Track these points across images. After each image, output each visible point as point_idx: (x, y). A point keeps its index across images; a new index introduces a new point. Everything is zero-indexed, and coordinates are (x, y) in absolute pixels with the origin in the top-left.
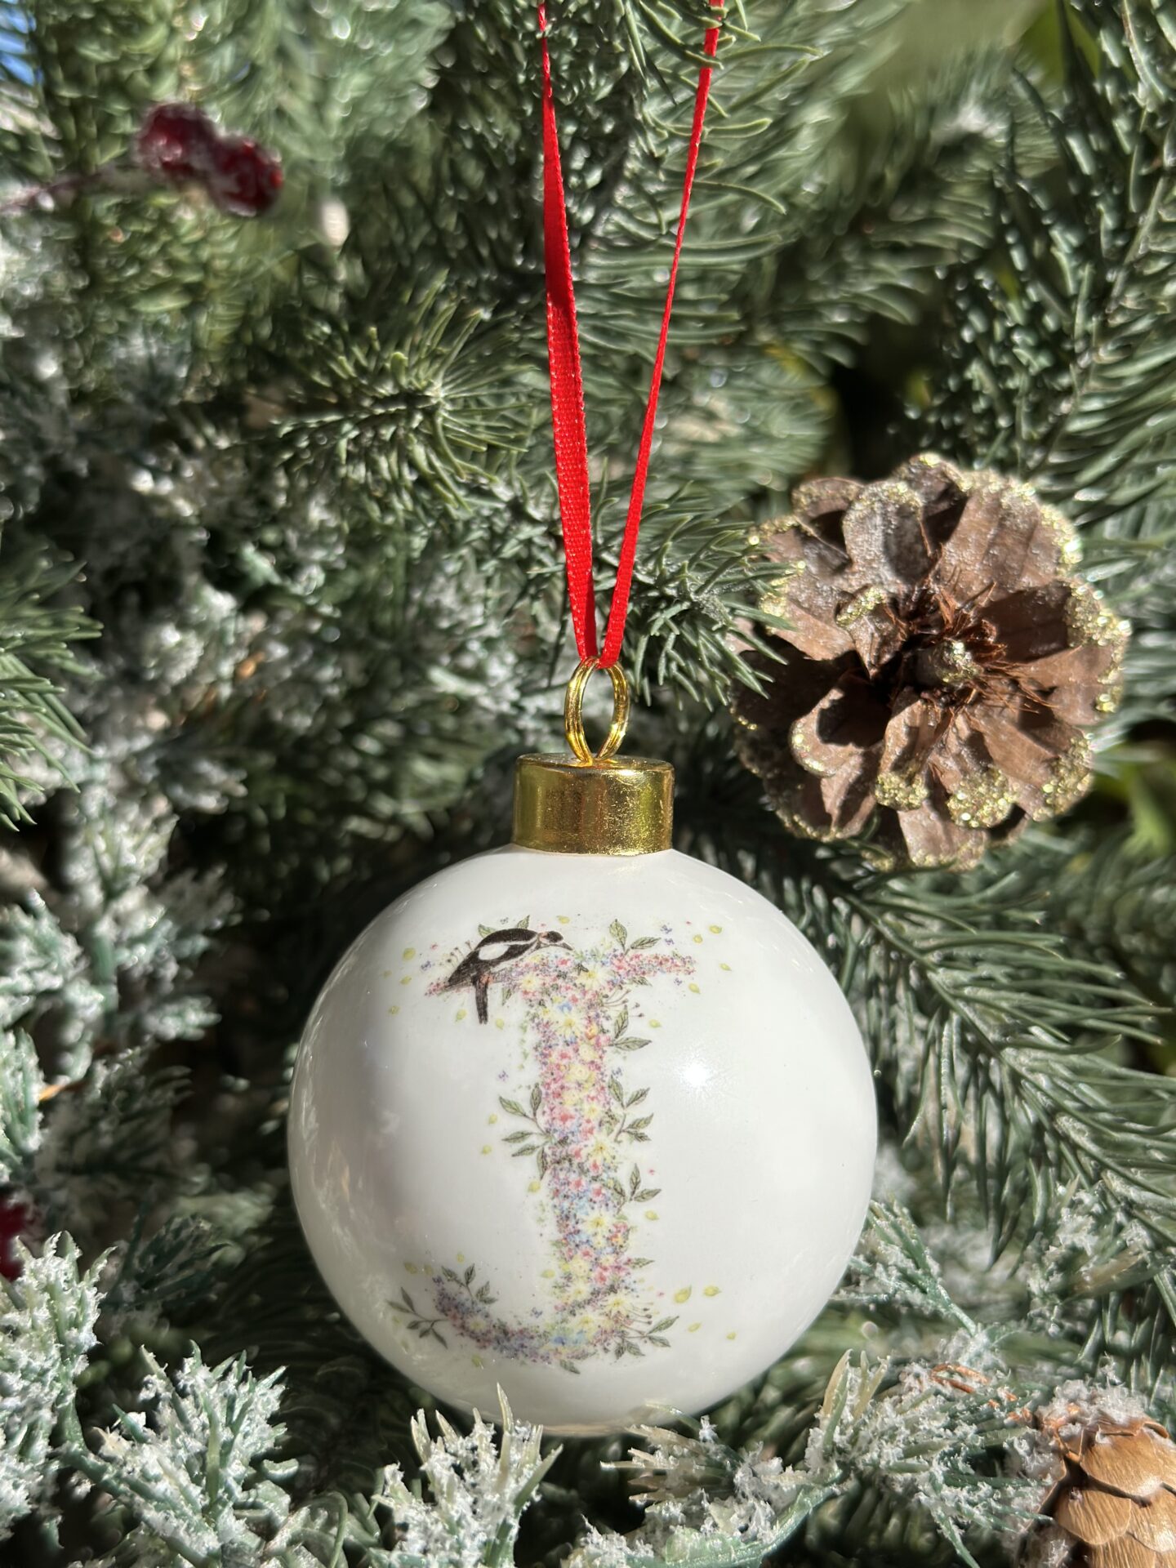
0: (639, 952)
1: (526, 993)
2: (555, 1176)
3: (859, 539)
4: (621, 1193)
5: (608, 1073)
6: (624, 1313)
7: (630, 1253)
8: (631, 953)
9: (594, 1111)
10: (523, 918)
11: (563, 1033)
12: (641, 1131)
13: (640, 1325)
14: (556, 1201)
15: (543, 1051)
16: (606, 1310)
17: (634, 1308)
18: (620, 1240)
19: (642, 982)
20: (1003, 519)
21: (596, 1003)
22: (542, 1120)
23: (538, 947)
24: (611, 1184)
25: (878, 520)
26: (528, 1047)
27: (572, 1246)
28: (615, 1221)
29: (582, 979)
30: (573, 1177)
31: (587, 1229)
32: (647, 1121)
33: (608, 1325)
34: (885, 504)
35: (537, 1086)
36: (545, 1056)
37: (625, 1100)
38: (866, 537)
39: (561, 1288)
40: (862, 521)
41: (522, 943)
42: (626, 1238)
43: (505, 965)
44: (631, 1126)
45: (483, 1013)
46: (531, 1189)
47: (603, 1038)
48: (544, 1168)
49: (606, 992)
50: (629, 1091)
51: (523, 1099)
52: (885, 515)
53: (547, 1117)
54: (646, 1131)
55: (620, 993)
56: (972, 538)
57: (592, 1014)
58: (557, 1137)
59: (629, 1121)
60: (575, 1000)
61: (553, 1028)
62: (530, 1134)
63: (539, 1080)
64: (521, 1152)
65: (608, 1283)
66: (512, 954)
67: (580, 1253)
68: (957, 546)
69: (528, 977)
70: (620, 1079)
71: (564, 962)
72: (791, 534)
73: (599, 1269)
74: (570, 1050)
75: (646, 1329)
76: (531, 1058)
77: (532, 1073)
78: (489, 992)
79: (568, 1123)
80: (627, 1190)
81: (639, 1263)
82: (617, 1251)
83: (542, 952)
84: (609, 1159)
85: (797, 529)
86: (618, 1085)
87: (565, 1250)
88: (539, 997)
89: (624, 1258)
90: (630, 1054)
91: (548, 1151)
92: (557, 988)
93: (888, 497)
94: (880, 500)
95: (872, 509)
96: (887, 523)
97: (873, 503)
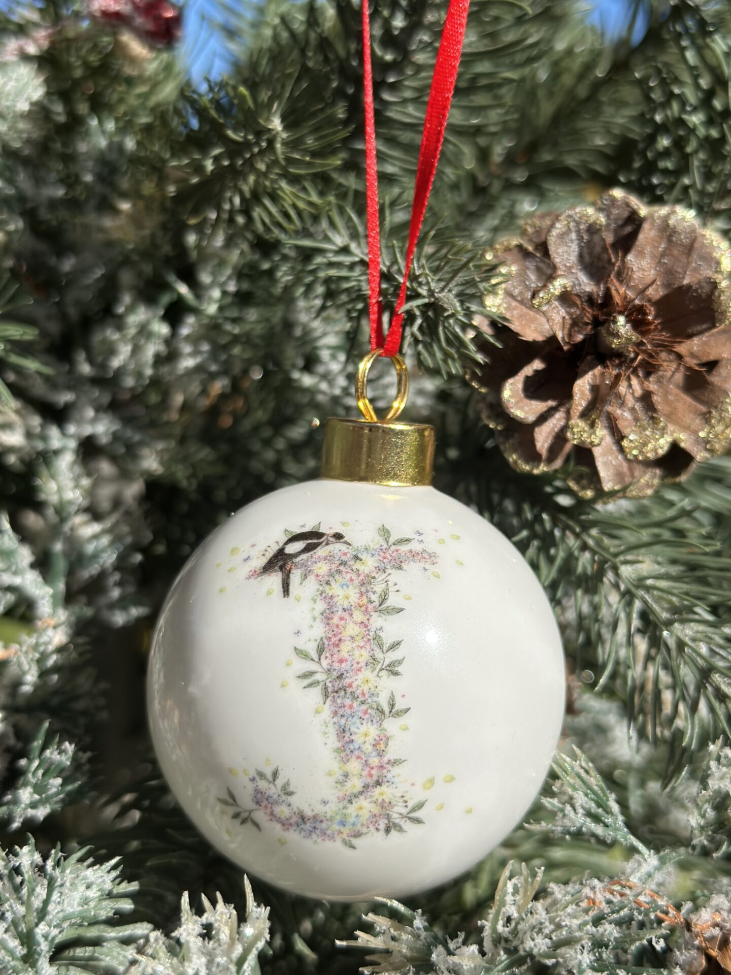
0: (398, 547)
1: (317, 576)
2: (334, 701)
3: (560, 251)
4: (382, 712)
5: (373, 629)
6: (387, 801)
7: (390, 755)
8: (393, 548)
9: (363, 656)
10: (316, 523)
11: (341, 602)
12: (397, 669)
13: (400, 809)
14: (336, 719)
15: (327, 616)
16: (374, 799)
17: (394, 796)
18: (382, 746)
19: (400, 568)
20: (671, 236)
21: (367, 582)
22: (325, 663)
23: (327, 544)
24: (375, 706)
25: (574, 236)
26: (317, 613)
27: (348, 752)
28: (378, 732)
29: (357, 565)
30: (348, 702)
31: (358, 739)
32: (399, 662)
33: (376, 810)
34: (578, 224)
35: (322, 639)
36: (329, 619)
37: (385, 649)
38: (566, 248)
39: (341, 783)
40: (562, 236)
41: (315, 541)
42: (387, 745)
43: (304, 556)
44: (389, 665)
45: (286, 590)
46: (317, 712)
47: (370, 607)
48: (326, 696)
49: (374, 574)
50: (388, 641)
51: (311, 649)
52: (578, 232)
53: (328, 661)
54: (399, 669)
55: (384, 575)
56: (648, 250)
57: (363, 589)
58: (335, 674)
59: (387, 662)
60: (352, 580)
61: (335, 600)
62: (316, 672)
63: (323, 635)
64: (310, 685)
65: (375, 778)
66: (308, 549)
67: (354, 758)
68: (636, 257)
69: (319, 565)
70: (381, 634)
71: (345, 554)
72: (515, 251)
73: (367, 769)
74: (346, 615)
75: (404, 811)
76: (318, 620)
77: (319, 630)
78: (291, 575)
79: (344, 665)
80: (386, 709)
81: (395, 763)
82: (380, 754)
83: (330, 548)
84: (373, 689)
85: (520, 247)
86: (380, 637)
87: (343, 754)
88: (326, 578)
89: (385, 759)
90: (390, 618)
91: (330, 685)
92: (339, 572)
93: (580, 218)
94: (574, 221)
95: (569, 227)
96: (580, 238)
97: (569, 223)
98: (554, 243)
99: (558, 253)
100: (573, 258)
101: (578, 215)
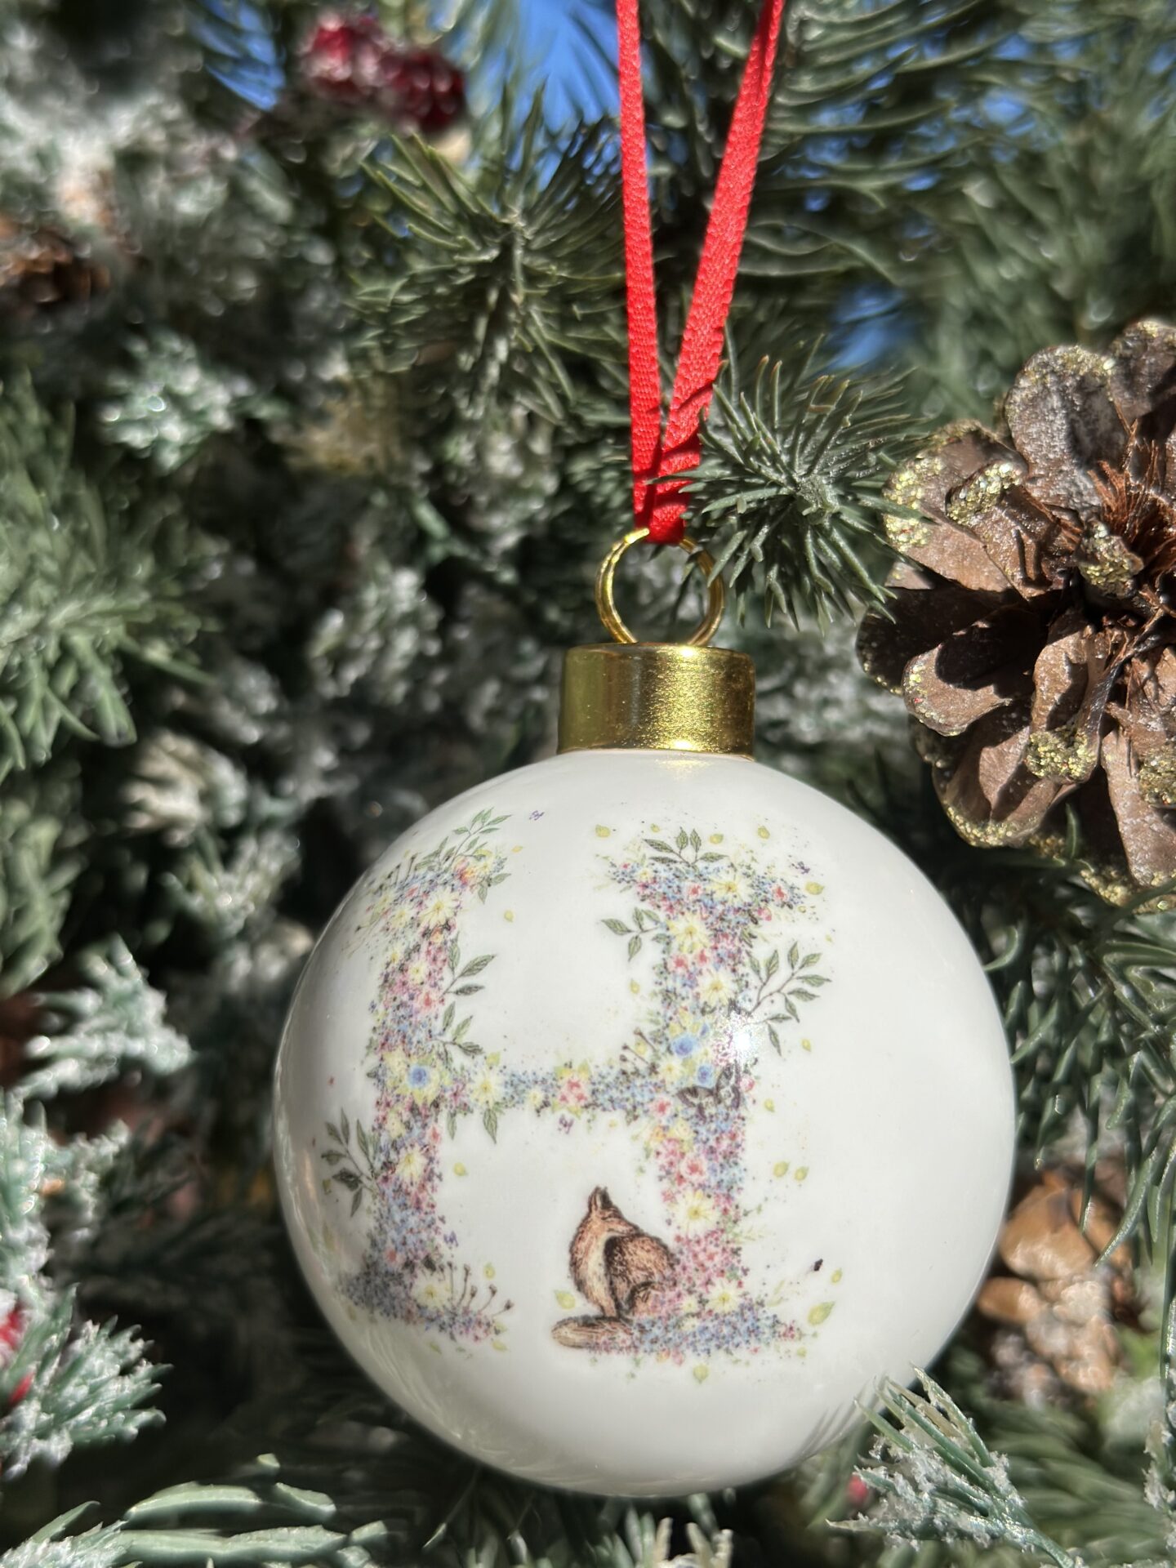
3: (1033, 430)
25: (1055, 401)
34: (1061, 378)
38: (1044, 427)
40: (1033, 402)
52: (1063, 393)
72: (968, 444)
85: (976, 435)
93: (1063, 365)
94: (1053, 372)
95: (1044, 385)
96: (1068, 404)
97: (1044, 377)
98: (1020, 417)
99: (1028, 435)
100: (1061, 444)
101: (1060, 362)
